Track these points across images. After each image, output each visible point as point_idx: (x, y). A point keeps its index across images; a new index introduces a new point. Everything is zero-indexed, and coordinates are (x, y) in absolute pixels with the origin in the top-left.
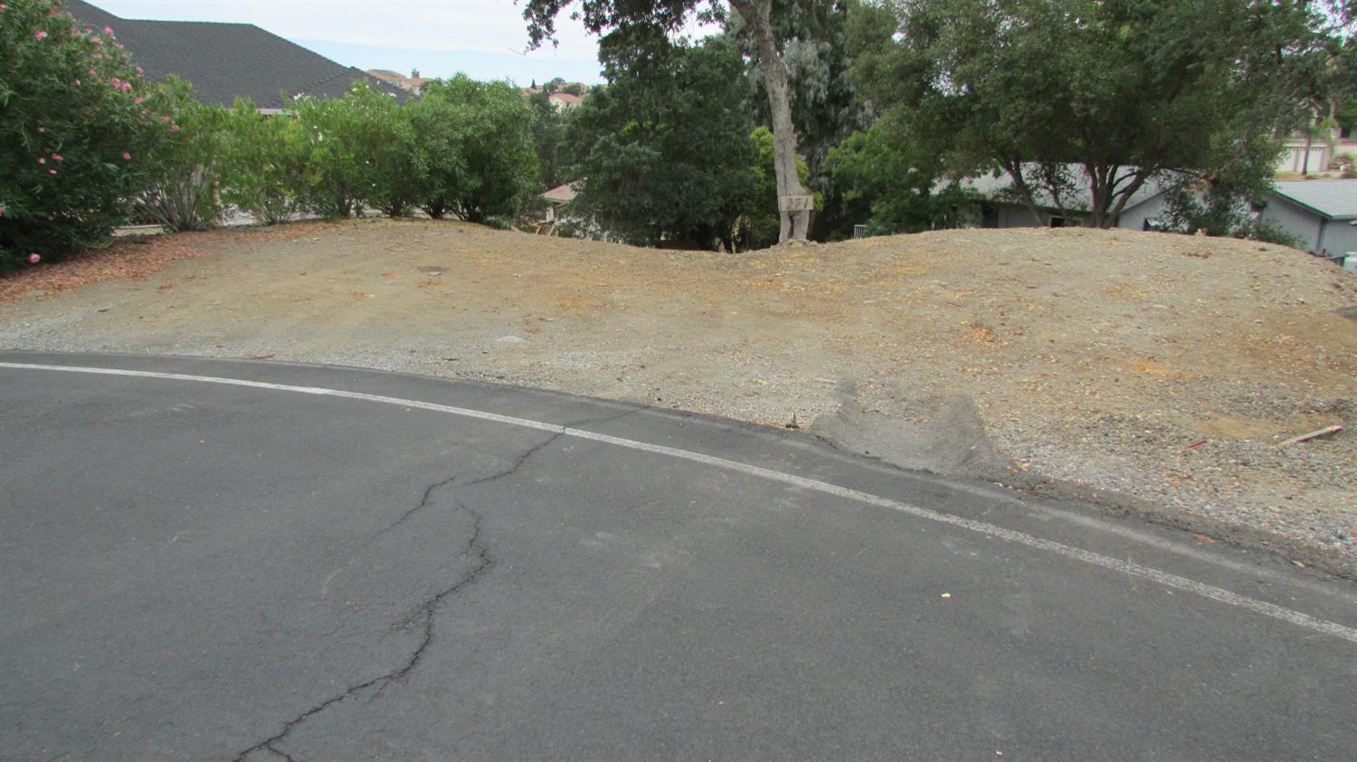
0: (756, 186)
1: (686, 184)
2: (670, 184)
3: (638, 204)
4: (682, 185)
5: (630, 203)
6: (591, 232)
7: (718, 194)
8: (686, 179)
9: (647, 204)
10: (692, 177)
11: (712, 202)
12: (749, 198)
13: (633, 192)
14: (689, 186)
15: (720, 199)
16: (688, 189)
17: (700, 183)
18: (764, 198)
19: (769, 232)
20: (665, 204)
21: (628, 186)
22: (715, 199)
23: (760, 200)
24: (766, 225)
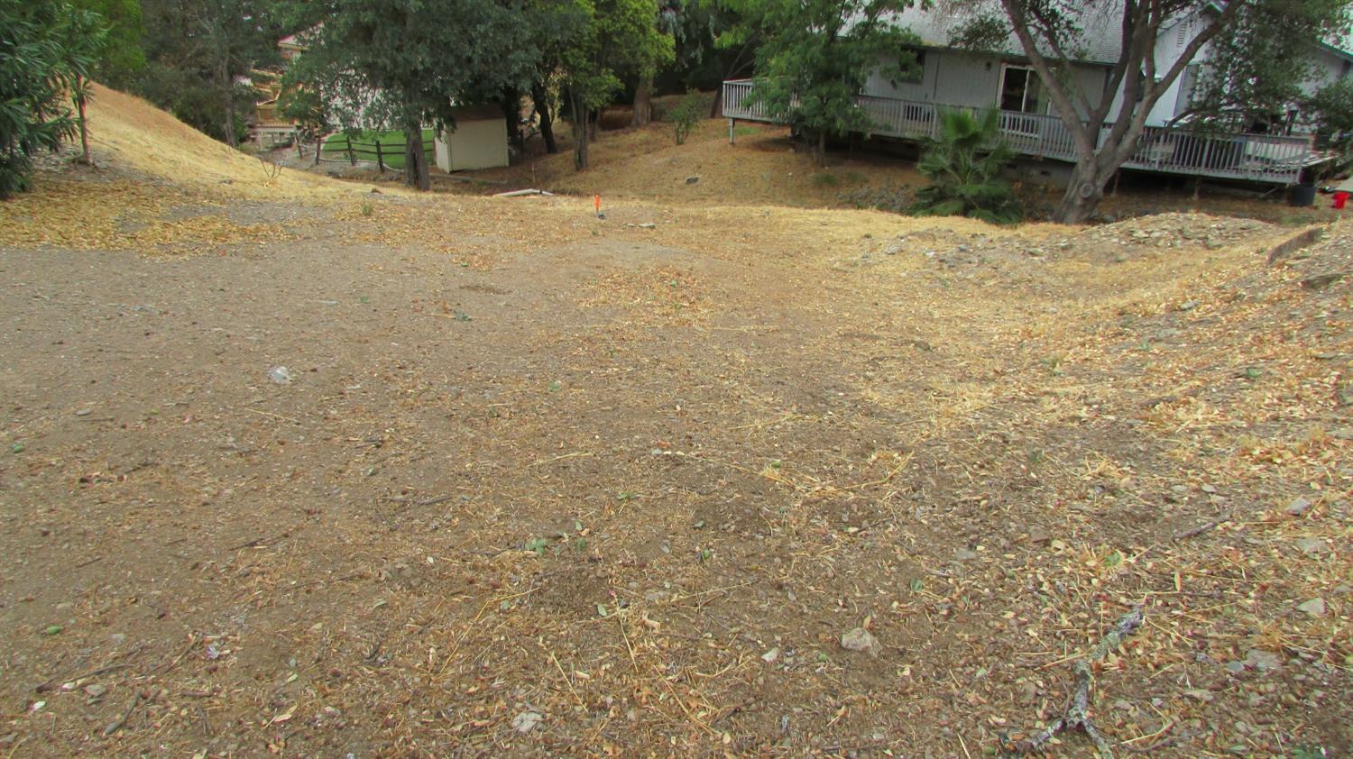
0: (586, 29)
1: (481, 28)
2: (457, 28)
3: (407, 61)
4: (475, 30)
5: (395, 62)
6: (337, 109)
7: (530, 42)
8: (480, 21)
9: (422, 63)
10: (489, 17)
11: (523, 55)
12: (574, 46)
13: (397, 43)
14: (486, 31)
15: (534, 50)
16: (484, 36)
17: (503, 26)
18: (597, 45)
19: (606, 95)
20: (451, 61)
21: (388, 34)
22: (527, 50)
23: (590, 48)
24: (601, 84)
